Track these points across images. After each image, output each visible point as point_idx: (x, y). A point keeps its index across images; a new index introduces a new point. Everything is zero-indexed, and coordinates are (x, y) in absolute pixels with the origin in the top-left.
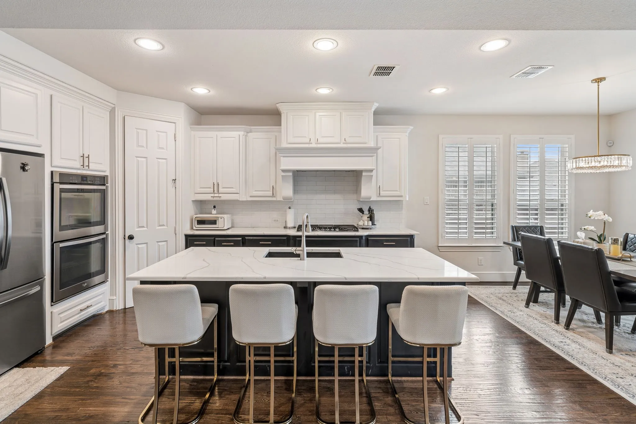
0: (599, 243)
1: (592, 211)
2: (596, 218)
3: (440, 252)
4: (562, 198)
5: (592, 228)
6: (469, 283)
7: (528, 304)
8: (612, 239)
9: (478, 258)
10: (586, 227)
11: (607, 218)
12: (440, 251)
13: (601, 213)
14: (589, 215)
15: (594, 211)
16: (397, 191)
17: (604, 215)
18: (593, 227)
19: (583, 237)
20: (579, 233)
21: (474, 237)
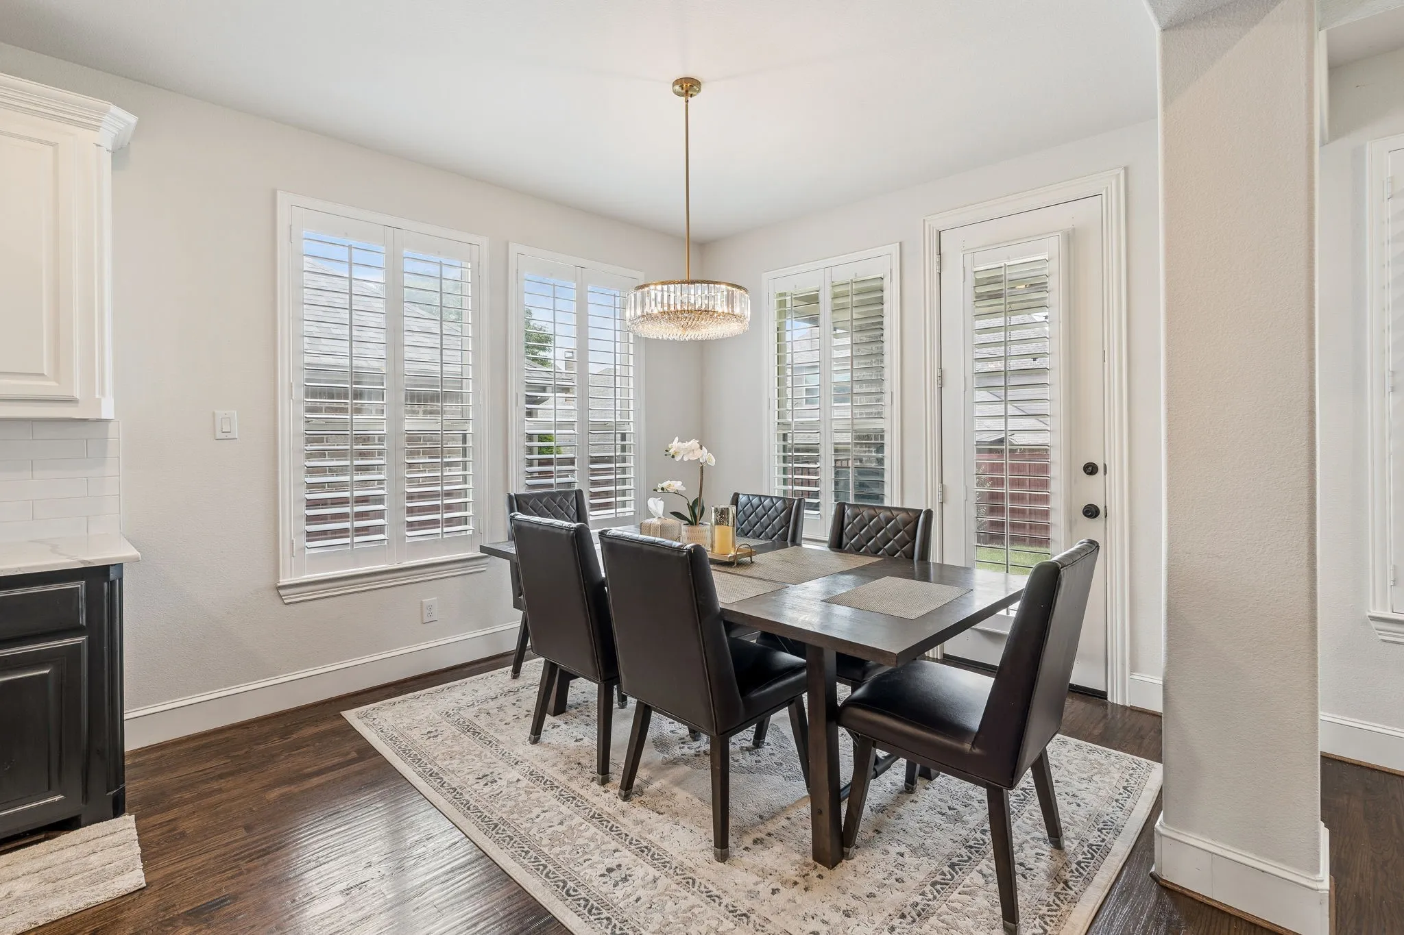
0: (691, 523)
1: (677, 439)
2: (686, 459)
3: (288, 607)
4: (624, 420)
5: (677, 485)
6: (392, 689)
7: (536, 732)
8: (716, 510)
9: (422, 603)
10: (665, 485)
11: (704, 455)
12: (286, 604)
13: (694, 443)
14: (671, 451)
15: (682, 440)
16: (43, 375)
17: (701, 448)
18: (679, 483)
19: (661, 512)
20: (651, 502)
21: (408, 540)
